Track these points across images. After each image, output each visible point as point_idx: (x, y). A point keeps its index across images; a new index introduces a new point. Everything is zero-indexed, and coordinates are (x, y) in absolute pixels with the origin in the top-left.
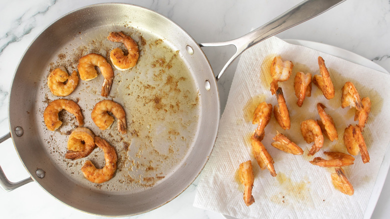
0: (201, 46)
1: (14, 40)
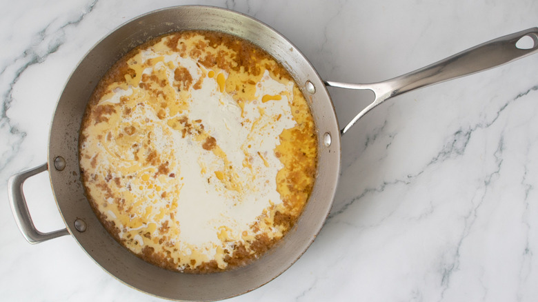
0: (326, 84)
1: (36, 61)
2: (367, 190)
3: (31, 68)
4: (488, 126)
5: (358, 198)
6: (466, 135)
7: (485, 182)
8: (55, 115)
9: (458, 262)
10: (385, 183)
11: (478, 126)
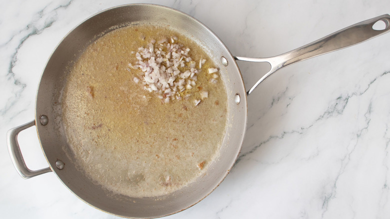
0: (236, 59)
1: (35, 32)
2: (271, 137)
3: (31, 38)
4: (361, 94)
5: (264, 143)
6: (345, 100)
7: (357, 135)
8: (40, 85)
9: (335, 192)
10: (284, 133)
11: (353, 94)
